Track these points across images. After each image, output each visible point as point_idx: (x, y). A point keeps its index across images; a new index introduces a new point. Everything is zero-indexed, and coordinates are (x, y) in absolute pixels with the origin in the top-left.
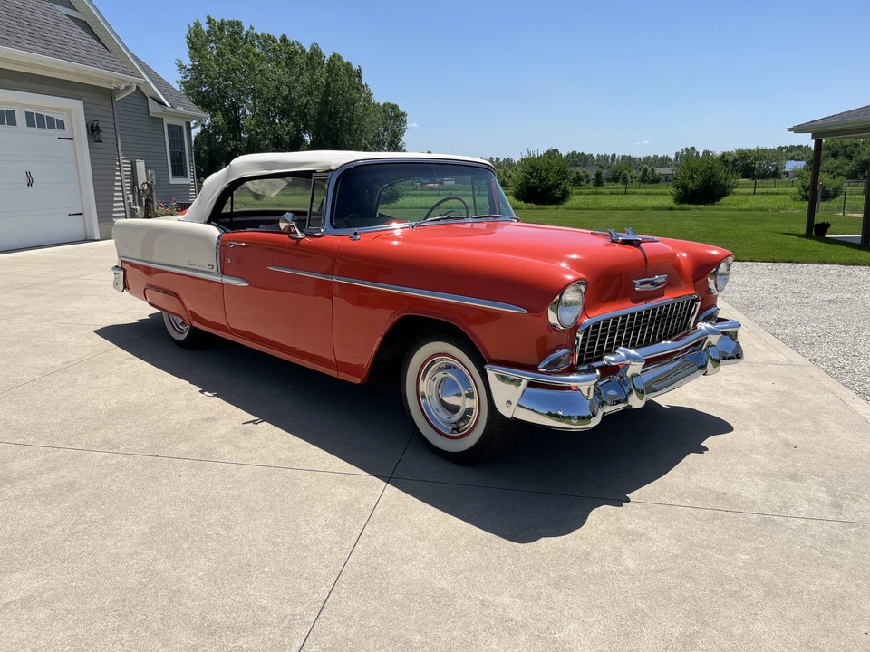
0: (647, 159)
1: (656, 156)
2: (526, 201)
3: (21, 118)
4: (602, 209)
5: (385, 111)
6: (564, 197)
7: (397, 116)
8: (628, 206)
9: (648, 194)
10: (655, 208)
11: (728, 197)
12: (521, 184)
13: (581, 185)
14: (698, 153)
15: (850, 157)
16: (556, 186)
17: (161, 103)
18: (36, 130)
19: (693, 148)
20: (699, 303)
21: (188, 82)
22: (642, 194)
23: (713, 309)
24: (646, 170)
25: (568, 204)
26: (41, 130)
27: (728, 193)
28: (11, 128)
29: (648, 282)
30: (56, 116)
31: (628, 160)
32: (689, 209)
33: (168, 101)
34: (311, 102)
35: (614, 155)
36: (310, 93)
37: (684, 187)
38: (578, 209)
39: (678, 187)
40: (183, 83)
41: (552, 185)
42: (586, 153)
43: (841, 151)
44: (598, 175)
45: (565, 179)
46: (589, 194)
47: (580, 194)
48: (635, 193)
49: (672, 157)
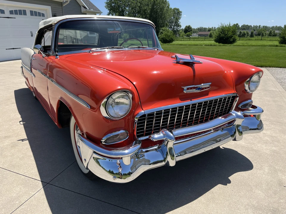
0: (273, 27)
1: (277, 26)
2: (219, 43)
3: (28, 13)
4: (248, 46)
5: (174, 11)
6: (234, 41)
7: (178, 12)
8: (259, 44)
9: (270, 40)
10: (270, 46)
12: (217, 36)
13: (245, 37)
16: (231, 37)
17: (85, 8)
18: (34, 17)
20: (238, 98)
21: (108, 2)
22: (267, 40)
23: (249, 101)
24: (271, 31)
25: (235, 44)
26: (36, 17)
28: (25, 16)
29: (194, 88)
30: (41, 12)
31: (265, 28)
32: (284, 46)
33: (88, 7)
34: (148, 8)
35: (260, 26)
36: (148, 5)
37: (284, 38)
38: (239, 46)
39: (281, 38)
40: (106, 3)
41: (229, 36)
42: (249, 25)
44: (252, 33)
45: (235, 34)
46: (246, 40)
47: (243, 40)
48: (265, 40)
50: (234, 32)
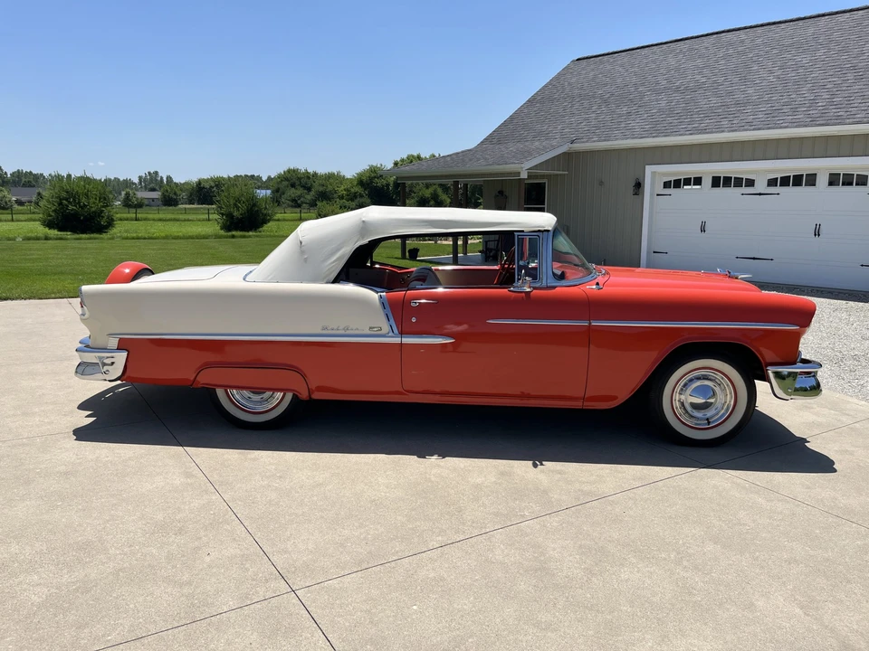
0: (108, 181)
1: (117, 180)
6: (109, 224)
9: (160, 220)
11: (269, 224)
12: (55, 211)
14: (162, 178)
15: (309, 189)
16: (100, 213)
19: (156, 173)
25: (112, 233)
27: (265, 222)
32: (250, 237)
39: (223, 215)
41: (94, 212)
43: (298, 183)
45: (107, 206)
49: (136, 180)
50: (105, 200)
